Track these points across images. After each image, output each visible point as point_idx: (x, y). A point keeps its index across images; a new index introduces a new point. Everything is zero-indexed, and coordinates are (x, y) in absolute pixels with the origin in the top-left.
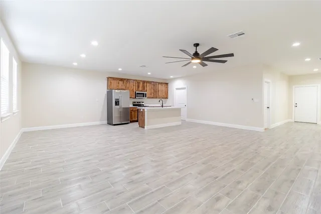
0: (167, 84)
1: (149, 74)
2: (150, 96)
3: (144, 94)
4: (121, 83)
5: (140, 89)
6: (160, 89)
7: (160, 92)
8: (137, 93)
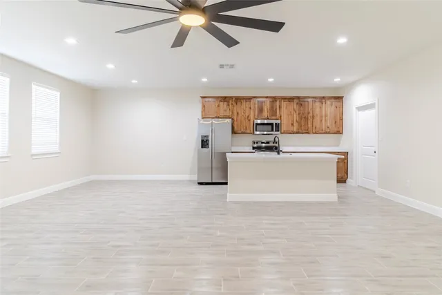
0: (340, 99)
1: (271, 80)
2: (291, 129)
3: (272, 124)
4: (223, 105)
5: (265, 114)
6: (317, 111)
7: (317, 119)
8: (257, 124)
